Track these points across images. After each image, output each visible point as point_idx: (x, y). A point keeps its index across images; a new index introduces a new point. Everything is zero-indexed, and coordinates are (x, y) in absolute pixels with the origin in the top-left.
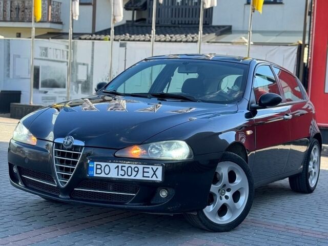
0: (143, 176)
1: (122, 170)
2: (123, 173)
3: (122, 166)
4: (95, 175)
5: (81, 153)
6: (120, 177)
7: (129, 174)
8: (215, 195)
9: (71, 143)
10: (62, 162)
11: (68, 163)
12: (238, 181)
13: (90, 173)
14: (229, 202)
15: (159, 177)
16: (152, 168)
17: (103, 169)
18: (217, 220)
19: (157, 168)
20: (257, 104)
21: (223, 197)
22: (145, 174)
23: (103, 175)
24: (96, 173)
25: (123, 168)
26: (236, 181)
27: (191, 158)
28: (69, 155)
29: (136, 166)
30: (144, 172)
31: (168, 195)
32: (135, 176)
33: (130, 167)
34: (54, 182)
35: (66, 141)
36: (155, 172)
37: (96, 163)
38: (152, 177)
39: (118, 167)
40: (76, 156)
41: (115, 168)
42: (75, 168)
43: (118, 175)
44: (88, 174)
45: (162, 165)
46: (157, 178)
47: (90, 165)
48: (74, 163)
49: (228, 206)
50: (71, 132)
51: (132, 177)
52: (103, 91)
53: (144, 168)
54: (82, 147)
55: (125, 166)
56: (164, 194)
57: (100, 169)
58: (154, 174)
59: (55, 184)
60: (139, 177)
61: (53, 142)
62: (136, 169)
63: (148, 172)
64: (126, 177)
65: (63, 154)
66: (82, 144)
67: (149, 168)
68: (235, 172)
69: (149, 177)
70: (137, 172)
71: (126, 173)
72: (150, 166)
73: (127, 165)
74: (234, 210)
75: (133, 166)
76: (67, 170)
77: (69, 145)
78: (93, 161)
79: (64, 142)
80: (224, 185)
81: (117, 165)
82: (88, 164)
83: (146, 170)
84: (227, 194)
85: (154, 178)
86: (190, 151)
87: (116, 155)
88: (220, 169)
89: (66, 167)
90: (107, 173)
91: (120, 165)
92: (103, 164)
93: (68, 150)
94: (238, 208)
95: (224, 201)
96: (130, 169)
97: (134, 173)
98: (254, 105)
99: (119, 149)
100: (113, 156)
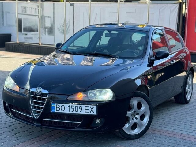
0: (85, 112)
1: (72, 108)
2: (72, 110)
3: (72, 106)
4: (56, 111)
5: (47, 98)
6: (71, 112)
7: (77, 110)
8: (130, 118)
9: (40, 92)
10: (35, 103)
11: (39, 103)
12: (143, 108)
13: (53, 110)
14: (138, 121)
15: (95, 113)
16: (90, 107)
17: (60, 107)
18: (131, 133)
19: (93, 107)
20: (154, 57)
21: (134, 118)
22: (86, 111)
23: (60, 111)
24: (56, 110)
25: (73, 107)
26: (142, 108)
27: (114, 99)
28: (39, 99)
29: (80, 105)
30: (85, 109)
31: (101, 122)
32: (80, 112)
33: (77, 106)
34: (30, 115)
35: (37, 90)
36: (92, 109)
37: (56, 104)
38: (90, 112)
39: (69, 106)
40: (44, 100)
41: (68, 107)
42: (43, 107)
43: (70, 111)
44: (51, 110)
45: (96, 105)
46: (93, 113)
47: (52, 105)
48: (43, 104)
49: (138, 123)
50: (40, 84)
51: (78, 113)
52: (60, 50)
53: (85, 107)
54: (47, 94)
55: (74, 106)
56: (98, 121)
57: (59, 107)
58: (92, 110)
59: (31, 116)
60: (83, 112)
61: (29, 91)
62: (81, 108)
63: (88, 109)
64: (75, 112)
65: (35, 98)
66: (47, 92)
67: (88, 107)
68: (141, 103)
69: (88, 112)
70: (81, 109)
71: (74, 110)
72: (89, 106)
73: (75, 106)
74: (141, 126)
75: (79, 106)
76: (39, 108)
77: (39, 93)
78: (54, 103)
79: (36, 91)
80: (135, 111)
81: (69, 105)
82: (51, 105)
83: (86, 108)
84: (137, 116)
85: (92, 113)
86: (113, 94)
87: (68, 98)
88: (132, 102)
89: (37, 106)
90: (63, 110)
91: (71, 105)
92: (60, 105)
93: (39, 95)
94: (143, 124)
95: (135, 120)
96: (77, 107)
97: (80, 110)
98: (152, 58)
99: (70, 95)
100: (66, 99)
